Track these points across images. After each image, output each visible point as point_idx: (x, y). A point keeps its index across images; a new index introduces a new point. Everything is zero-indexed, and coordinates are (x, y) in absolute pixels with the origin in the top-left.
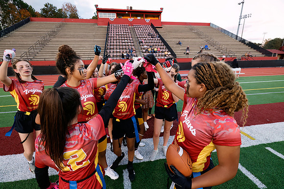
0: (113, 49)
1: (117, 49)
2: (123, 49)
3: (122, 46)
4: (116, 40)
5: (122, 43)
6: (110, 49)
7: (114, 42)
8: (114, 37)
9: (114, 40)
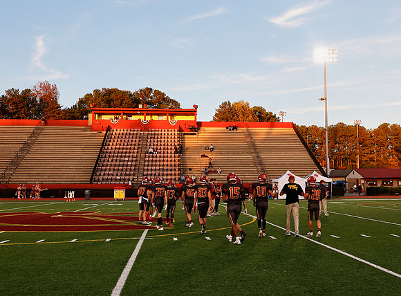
0: (106, 170)
1: (110, 170)
2: (118, 170)
3: (119, 165)
4: (113, 157)
5: (120, 161)
6: (102, 170)
7: (108, 161)
8: (110, 153)
9: (109, 156)
